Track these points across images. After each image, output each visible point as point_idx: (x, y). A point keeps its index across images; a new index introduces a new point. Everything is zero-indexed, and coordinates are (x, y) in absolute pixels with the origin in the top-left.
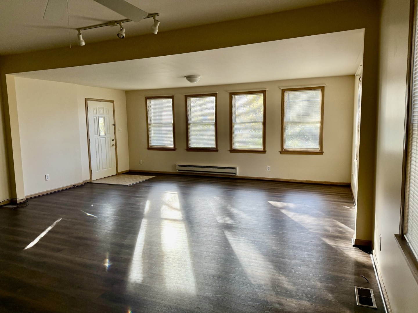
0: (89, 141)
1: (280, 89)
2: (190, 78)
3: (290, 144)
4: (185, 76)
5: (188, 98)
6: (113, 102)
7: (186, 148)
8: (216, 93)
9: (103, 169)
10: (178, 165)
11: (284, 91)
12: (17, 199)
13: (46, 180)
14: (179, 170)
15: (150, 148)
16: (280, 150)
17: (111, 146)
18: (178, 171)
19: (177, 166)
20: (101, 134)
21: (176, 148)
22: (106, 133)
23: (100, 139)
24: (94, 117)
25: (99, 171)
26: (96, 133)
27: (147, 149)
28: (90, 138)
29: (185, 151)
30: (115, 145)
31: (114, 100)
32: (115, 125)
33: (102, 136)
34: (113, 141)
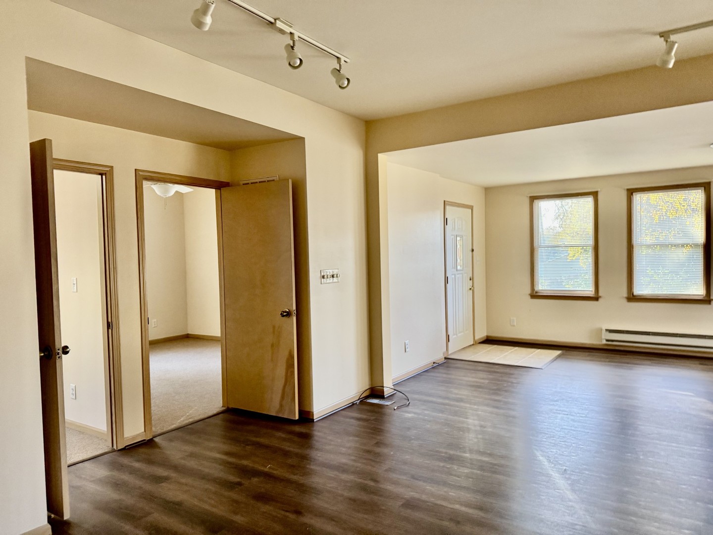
0: (446, 280)
4: (711, 145)
5: (634, 194)
6: (471, 208)
7: (625, 295)
9: (460, 333)
10: (607, 330)
12: (383, 387)
13: (405, 351)
14: (607, 340)
15: (535, 295)
17: (468, 291)
18: (604, 342)
19: (604, 331)
20: (459, 267)
21: (600, 294)
22: (464, 266)
23: (457, 276)
24: (452, 235)
25: (455, 336)
26: (454, 266)
27: (530, 297)
28: (448, 275)
29: (625, 301)
30: (472, 289)
31: (472, 205)
32: (473, 250)
33: (460, 270)
34: (470, 280)
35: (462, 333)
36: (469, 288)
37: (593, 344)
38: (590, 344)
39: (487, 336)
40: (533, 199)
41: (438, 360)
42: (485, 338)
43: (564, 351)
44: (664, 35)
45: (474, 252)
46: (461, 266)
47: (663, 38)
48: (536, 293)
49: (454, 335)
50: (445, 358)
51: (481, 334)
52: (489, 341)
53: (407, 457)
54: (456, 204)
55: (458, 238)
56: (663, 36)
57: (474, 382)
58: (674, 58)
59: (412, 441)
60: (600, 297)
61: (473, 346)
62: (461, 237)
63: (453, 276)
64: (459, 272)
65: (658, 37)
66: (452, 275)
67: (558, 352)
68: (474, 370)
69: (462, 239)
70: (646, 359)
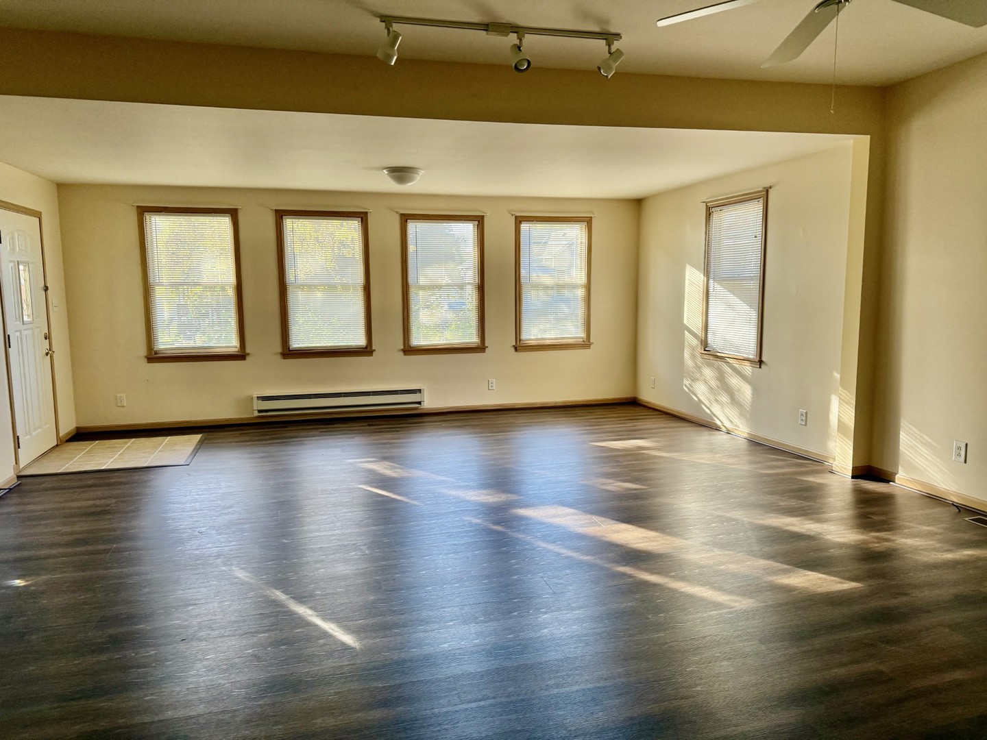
0: (7, 341)
1: (512, 215)
2: (401, 173)
3: (533, 332)
4: (385, 168)
5: (283, 217)
6: (38, 215)
7: (279, 350)
8: (367, 213)
9: (35, 430)
10: (259, 398)
11: (519, 220)
14: (260, 411)
15: (154, 357)
16: (514, 344)
17: (43, 357)
18: (256, 414)
19: (255, 400)
20: (26, 318)
21: (248, 351)
22: (35, 315)
23: (25, 333)
24: (11, 262)
25: (29, 437)
26: (17, 317)
27: (146, 360)
28: (9, 332)
29: (279, 357)
30: (49, 353)
31: (40, 210)
32: (46, 289)
33: (29, 323)
34: (46, 338)
35: (40, 430)
36: (44, 354)
37: (241, 419)
38: (237, 419)
39: (78, 429)
40: (143, 211)
41: (7, 484)
42: (75, 432)
43: (206, 434)
44: (387, 20)
45: (49, 291)
46: (28, 316)
47: (383, 24)
48: (156, 353)
49: (26, 434)
50: (19, 477)
51: (67, 427)
52: (82, 435)
53: (31, 668)
54: (13, 207)
55: (21, 267)
56: (384, 22)
57: (90, 507)
58: (397, 54)
59: (26, 637)
60: (248, 354)
61: (58, 449)
62: (26, 264)
63: (18, 334)
64: (25, 327)
65: (379, 19)
66: (16, 331)
67: (197, 438)
68: (82, 487)
69: (27, 269)
70: (312, 429)
